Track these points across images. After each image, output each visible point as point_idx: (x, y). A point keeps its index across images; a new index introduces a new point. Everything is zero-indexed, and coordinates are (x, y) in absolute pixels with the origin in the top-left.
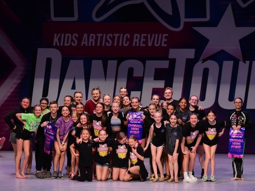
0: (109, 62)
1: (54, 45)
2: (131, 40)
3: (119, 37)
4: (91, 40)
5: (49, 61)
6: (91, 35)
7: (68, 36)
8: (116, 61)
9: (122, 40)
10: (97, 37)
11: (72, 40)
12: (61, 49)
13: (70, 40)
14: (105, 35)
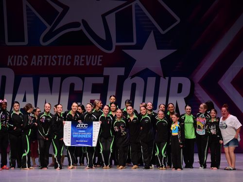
0: (55, 78)
1: (8, 65)
2: (72, 60)
3: (62, 58)
4: (39, 61)
6: (39, 57)
7: (20, 58)
8: (60, 78)
10: (44, 58)
11: (23, 61)
12: (14, 68)
13: (21, 60)
14: (50, 56)
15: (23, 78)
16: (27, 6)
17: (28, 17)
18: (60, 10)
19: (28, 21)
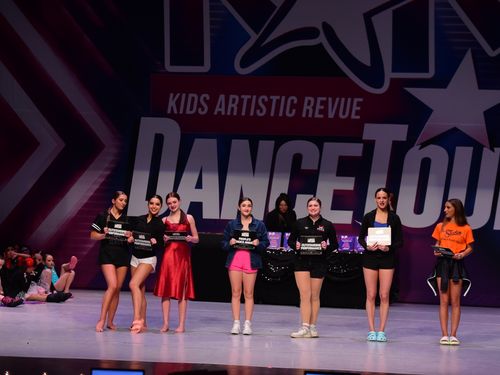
0: (262, 143)
1: (169, 111)
2: (299, 107)
3: (279, 102)
4: (230, 105)
5: (159, 140)
6: (232, 97)
7: (193, 98)
8: (273, 142)
9: (284, 106)
10: (241, 101)
11: (199, 105)
13: (194, 104)
14: (254, 97)
15: (197, 141)
17: (212, 15)
19: (212, 23)
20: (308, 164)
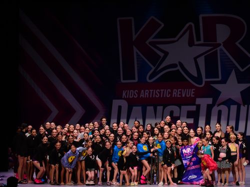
0: (158, 107)
1: (123, 97)
2: (171, 93)
3: (164, 92)
4: (146, 94)
5: (120, 108)
6: (146, 91)
7: (132, 92)
8: (162, 107)
9: (166, 93)
10: (150, 92)
11: (134, 94)
12: (127, 100)
13: (132, 94)
14: (155, 91)
15: (134, 108)
16: (137, 53)
17: (137, 61)
18: (162, 55)
19: (138, 64)
20: (176, 114)
